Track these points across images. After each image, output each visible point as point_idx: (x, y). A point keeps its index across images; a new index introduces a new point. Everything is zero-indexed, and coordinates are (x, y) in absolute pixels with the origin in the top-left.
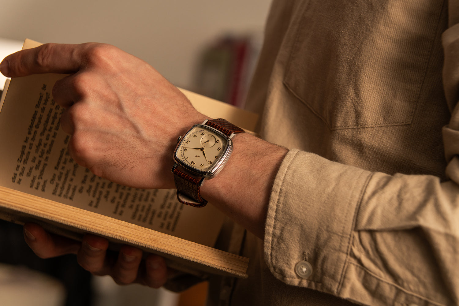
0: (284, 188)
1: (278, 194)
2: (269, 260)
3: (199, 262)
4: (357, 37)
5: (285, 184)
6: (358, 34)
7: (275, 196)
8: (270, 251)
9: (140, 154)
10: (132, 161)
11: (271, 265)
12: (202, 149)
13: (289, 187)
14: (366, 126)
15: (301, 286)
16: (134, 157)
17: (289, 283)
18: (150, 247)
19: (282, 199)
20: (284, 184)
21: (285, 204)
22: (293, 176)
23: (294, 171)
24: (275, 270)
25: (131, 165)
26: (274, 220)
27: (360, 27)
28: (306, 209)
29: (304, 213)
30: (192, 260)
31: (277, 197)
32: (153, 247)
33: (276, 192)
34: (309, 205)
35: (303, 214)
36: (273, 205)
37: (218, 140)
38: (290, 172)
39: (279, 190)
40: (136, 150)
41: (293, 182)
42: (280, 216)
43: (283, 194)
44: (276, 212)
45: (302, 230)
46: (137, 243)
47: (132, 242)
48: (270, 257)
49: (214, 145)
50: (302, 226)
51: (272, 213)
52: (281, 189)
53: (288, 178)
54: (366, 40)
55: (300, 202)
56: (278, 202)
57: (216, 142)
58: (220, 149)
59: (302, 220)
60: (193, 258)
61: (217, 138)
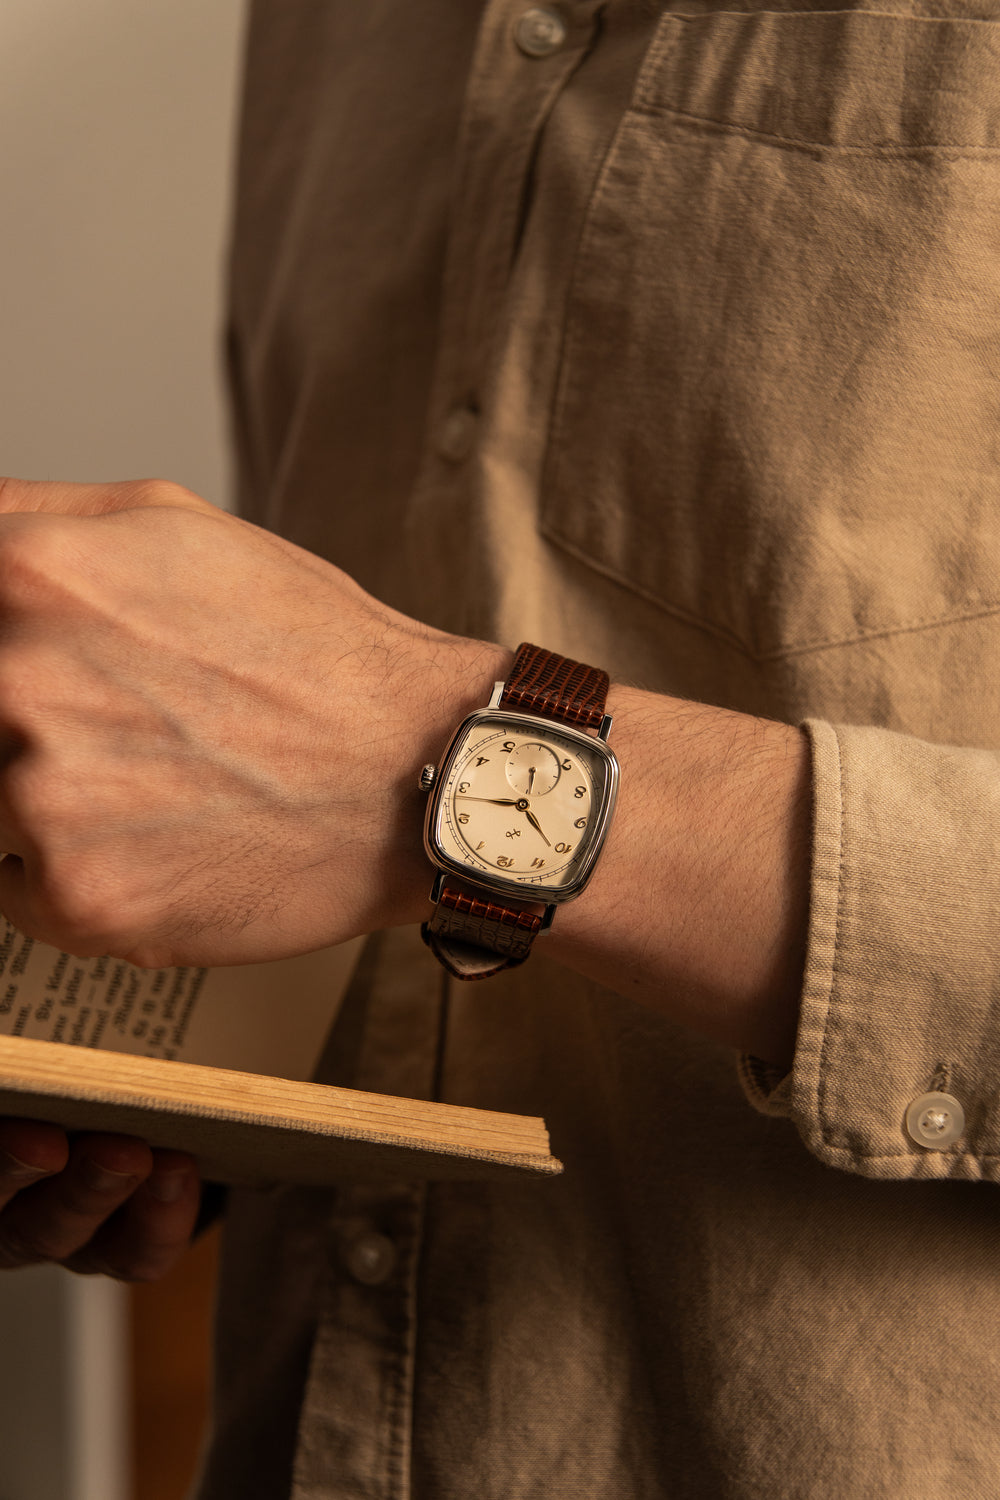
0: (853, 863)
1: (837, 884)
2: (814, 1109)
3: (401, 1143)
4: (835, 341)
5: (853, 846)
6: (840, 332)
7: (825, 892)
8: (817, 1077)
9: (289, 860)
10: (267, 890)
11: (817, 1124)
12: (522, 805)
13: (870, 857)
14: (894, 628)
15: (923, 1177)
16: (271, 876)
17: (878, 1175)
18: (238, 1117)
19: (853, 898)
20: (850, 846)
21: (869, 914)
22: (872, 816)
23: (869, 799)
24: (827, 1140)
25: (266, 904)
26: (830, 972)
27: (842, 309)
28: (946, 919)
29: (941, 935)
30: (379, 1139)
31: (835, 896)
32: (248, 1114)
33: (830, 878)
34: (955, 906)
35: (937, 939)
36: (823, 923)
37: (567, 761)
38: (856, 804)
39: (836, 871)
40: (271, 850)
41: (878, 835)
42: (854, 956)
43: (854, 883)
44: (837, 947)
45: (937, 990)
46: (194, 1110)
47: (176, 1109)
48: (815, 1096)
49: (559, 778)
50: (937, 980)
51: (822, 951)
52: (842, 867)
53: (857, 824)
54: (871, 347)
55: (920, 898)
56: (840, 913)
57: (563, 767)
58: (581, 790)
59: (934, 958)
60: (382, 1134)
61: (563, 753)
